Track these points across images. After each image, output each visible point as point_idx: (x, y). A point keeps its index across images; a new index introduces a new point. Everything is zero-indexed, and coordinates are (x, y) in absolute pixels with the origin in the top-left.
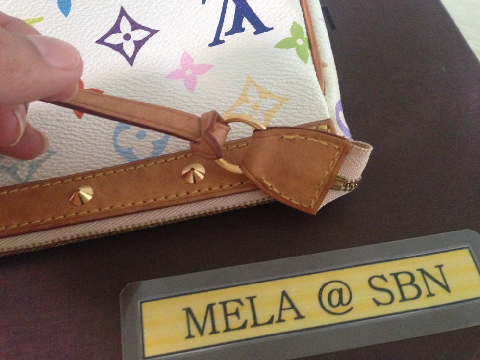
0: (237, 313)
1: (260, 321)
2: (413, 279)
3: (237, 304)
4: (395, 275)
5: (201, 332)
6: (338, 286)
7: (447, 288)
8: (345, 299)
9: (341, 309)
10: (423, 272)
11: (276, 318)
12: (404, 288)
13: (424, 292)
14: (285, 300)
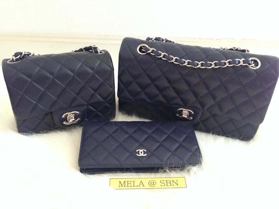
0: (130, 184)
1: (135, 186)
2: (170, 182)
3: (131, 182)
4: (167, 181)
5: (122, 186)
6: (153, 181)
7: (177, 185)
8: (154, 184)
9: (153, 186)
10: (173, 181)
11: (139, 186)
12: (168, 184)
13: (172, 185)
14: (141, 182)
